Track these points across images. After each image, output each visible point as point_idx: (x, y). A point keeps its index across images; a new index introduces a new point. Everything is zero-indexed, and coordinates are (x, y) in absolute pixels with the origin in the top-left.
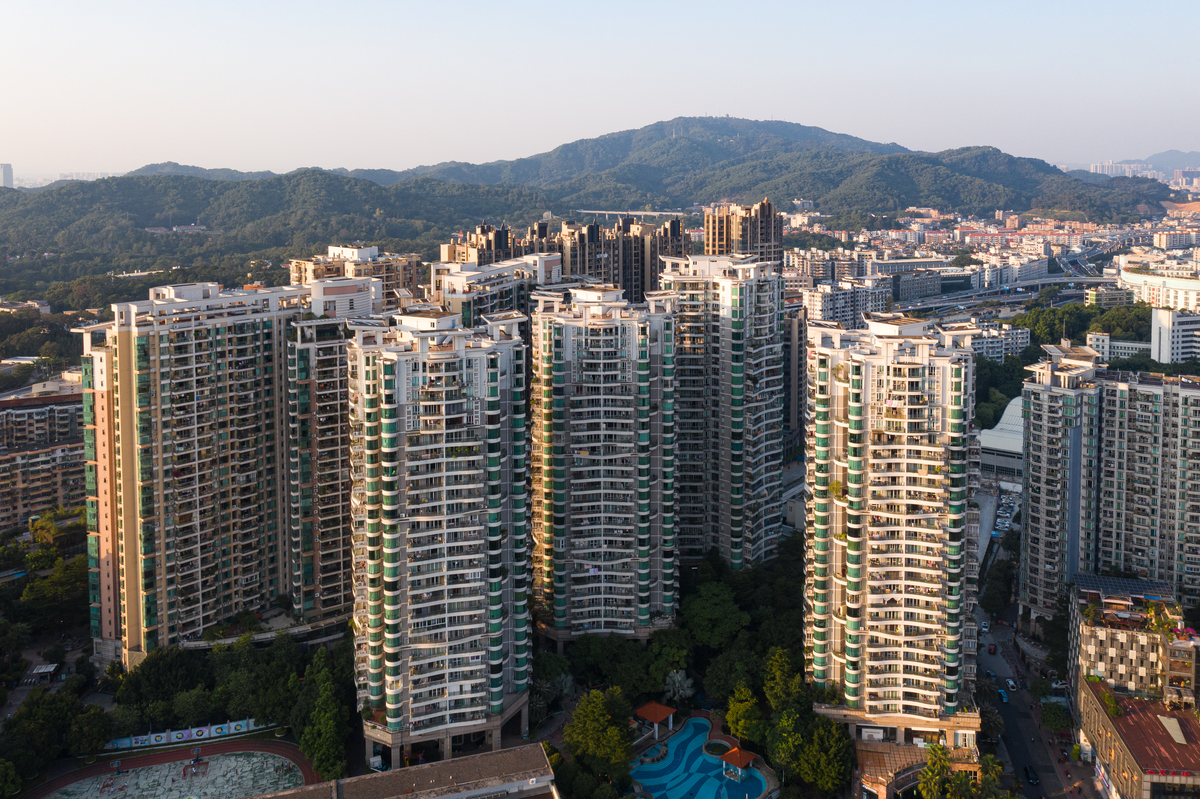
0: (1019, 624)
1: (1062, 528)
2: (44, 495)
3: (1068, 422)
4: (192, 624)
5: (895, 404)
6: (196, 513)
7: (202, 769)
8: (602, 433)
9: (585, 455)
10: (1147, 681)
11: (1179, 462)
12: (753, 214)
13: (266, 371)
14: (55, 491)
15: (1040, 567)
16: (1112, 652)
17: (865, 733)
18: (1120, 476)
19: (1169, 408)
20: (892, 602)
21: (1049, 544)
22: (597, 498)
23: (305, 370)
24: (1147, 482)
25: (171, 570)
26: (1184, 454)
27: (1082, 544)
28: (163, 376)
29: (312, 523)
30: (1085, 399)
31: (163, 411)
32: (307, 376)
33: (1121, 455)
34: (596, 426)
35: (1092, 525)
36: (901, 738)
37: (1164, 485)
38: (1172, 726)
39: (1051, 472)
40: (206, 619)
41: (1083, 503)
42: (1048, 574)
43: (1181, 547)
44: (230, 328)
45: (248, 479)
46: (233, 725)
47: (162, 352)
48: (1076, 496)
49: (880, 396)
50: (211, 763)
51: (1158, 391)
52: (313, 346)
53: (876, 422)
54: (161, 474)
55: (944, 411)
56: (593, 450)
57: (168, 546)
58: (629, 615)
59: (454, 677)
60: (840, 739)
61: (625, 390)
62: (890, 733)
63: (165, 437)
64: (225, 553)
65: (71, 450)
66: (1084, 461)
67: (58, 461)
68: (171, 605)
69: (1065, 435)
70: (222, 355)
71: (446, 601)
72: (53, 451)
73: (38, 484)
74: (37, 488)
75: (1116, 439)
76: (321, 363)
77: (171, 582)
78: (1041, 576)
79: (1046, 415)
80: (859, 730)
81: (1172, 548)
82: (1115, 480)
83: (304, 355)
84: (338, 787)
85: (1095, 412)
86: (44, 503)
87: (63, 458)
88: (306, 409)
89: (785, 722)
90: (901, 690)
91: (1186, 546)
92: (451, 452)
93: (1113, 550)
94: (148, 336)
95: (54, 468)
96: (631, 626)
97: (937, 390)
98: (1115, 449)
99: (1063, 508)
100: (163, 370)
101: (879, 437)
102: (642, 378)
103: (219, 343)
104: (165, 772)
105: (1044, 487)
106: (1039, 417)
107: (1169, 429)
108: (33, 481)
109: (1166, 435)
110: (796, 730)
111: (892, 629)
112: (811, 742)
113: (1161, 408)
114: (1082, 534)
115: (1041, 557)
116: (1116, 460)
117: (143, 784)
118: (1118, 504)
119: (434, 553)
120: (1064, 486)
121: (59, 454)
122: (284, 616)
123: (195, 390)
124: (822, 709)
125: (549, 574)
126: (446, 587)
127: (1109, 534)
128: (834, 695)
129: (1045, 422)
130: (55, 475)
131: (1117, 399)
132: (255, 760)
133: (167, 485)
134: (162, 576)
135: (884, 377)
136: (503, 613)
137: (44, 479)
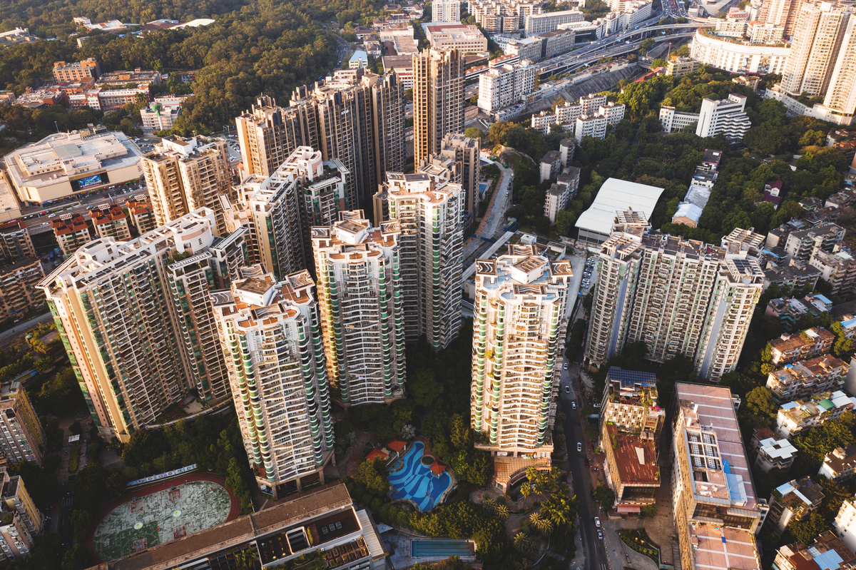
0: (583, 364)
1: (611, 327)
2: (18, 297)
3: (621, 278)
4: (151, 417)
5: (521, 324)
6: (138, 369)
7: (177, 494)
8: (361, 316)
9: (353, 327)
10: (635, 424)
11: (678, 291)
12: (446, 60)
13: (157, 287)
14: (24, 294)
15: (597, 343)
16: (620, 413)
17: (499, 454)
18: (646, 297)
19: (678, 264)
20: (515, 406)
21: (602, 333)
22: (360, 346)
23: (183, 290)
24: (659, 302)
25: (131, 398)
26: (681, 290)
27: (620, 332)
28: (101, 310)
29: (203, 362)
30: (632, 264)
31: (106, 328)
32: (184, 293)
33: (648, 287)
34: (358, 313)
35: (627, 325)
36: (515, 455)
37: (668, 301)
38: (640, 452)
39: (608, 301)
40: (156, 414)
41: (623, 314)
42: (600, 346)
43: (671, 332)
44: (131, 272)
45: (161, 344)
46: (186, 468)
47: (96, 298)
48: (620, 310)
49: (513, 319)
50: (181, 490)
51: (673, 258)
52: (184, 277)
53: (510, 330)
54: (114, 357)
55: (547, 325)
56: (356, 325)
57: (127, 388)
58: (381, 395)
59: (297, 457)
60: (486, 464)
61: (373, 294)
62: (510, 454)
63: (111, 340)
64: (157, 381)
65: (26, 270)
66: (627, 295)
67: (20, 277)
68: (136, 413)
69: (618, 284)
70: (130, 288)
71: (289, 430)
72: (15, 272)
73: (13, 292)
74: (13, 295)
75: (647, 279)
76: (190, 286)
77: (133, 403)
78: (597, 347)
79: (609, 273)
80: (496, 453)
81: (666, 330)
82: (643, 298)
83: (180, 283)
84: (252, 517)
85: (637, 272)
86: (20, 302)
87: (22, 275)
88: (187, 310)
89: (461, 458)
90: (516, 439)
91: (673, 333)
92: (282, 369)
93: (637, 330)
94: (85, 292)
95: (19, 281)
96: (382, 399)
97: (545, 316)
98: (646, 283)
99: (612, 318)
100: (100, 307)
101: (512, 338)
102: (381, 287)
103: (127, 282)
104: (159, 497)
105: (603, 307)
106: (605, 273)
107: (676, 275)
108: (9, 291)
109: (674, 277)
110: (465, 461)
111: (514, 417)
112: (473, 466)
113: (672, 267)
114: (621, 328)
115: (598, 338)
116: (645, 289)
117: (151, 505)
118: (643, 310)
119: (280, 413)
120: (614, 308)
121: (19, 273)
122: (195, 401)
123: (121, 312)
124: (479, 447)
125: (336, 374)
126: (288, 424)
127: (635, 323)
128: (484, 438)
129: (608, 276)
130: (21, 285)
131: (651, 259)
132: (202, 486)
133: (119, 361)
134: (128, 402)
135: (517, 310)
136: (318, 422)
137: (15, 289)
